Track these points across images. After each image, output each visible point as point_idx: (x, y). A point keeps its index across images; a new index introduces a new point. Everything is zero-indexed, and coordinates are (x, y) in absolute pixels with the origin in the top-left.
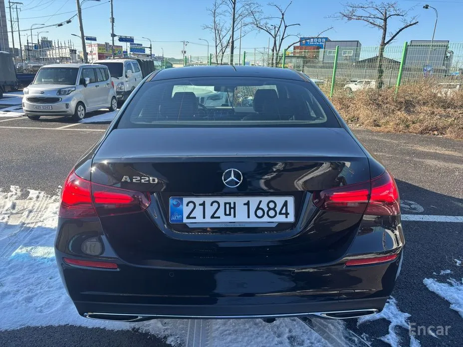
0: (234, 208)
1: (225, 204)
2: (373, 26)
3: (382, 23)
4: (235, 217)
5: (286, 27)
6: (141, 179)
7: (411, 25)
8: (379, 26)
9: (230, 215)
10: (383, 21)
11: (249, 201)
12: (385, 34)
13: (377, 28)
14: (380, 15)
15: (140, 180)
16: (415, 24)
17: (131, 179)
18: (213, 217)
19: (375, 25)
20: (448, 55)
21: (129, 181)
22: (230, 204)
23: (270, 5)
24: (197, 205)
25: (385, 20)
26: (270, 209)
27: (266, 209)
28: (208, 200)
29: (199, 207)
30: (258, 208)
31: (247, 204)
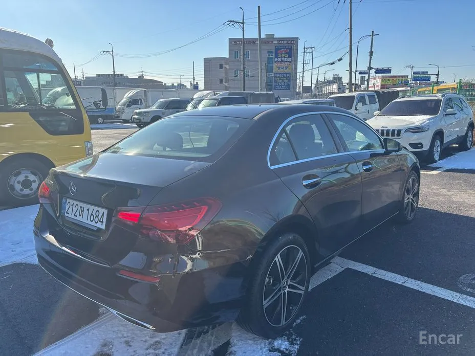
0: (83, 211)
1: (81, 207)
4: (82, 217)
11: (89, 208)
18: (75, 215)
24: (71, 205)
26: (96, 216)
27: (95, 216)
28: (75, 203)
29: (71, 207)
30: (92, 215)
31: (88, 210)
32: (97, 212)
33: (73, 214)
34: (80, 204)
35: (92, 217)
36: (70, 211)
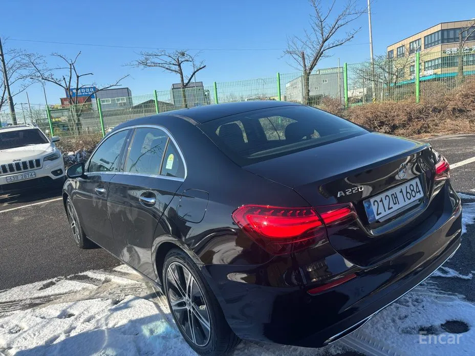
0: (397, 197)
1: (392, 195)
2: (170, 71)
3: (177, 68)
4: (399, 204)
5: (78, 77)
6: (352, 190)
7: (201, 69)
8: (176, 71)
9: (396, 203)
10: (177, 66)
11: (401, 189)
12: (182, 78)
13: (174, 73)
14: (174, 62)
15: (352, 192)
16: (203, 67)
17: (345, 193)
18: (389, 209)
19: (171, 70)
20: (206, 93)
21: (344, 195)
22: (393, 194)
23: (53, 55)
24: (379, 202)
25: (179, 65)
26: (412, 191)
27: (410, 192)
28: (383, 196)
29: (380, 204)
30: (407, 193)
31: (401, 192)
32: (411, 187)
33: (387, 209)
34: (389, 193)
35: (408, 194)
36: (381, 210)
